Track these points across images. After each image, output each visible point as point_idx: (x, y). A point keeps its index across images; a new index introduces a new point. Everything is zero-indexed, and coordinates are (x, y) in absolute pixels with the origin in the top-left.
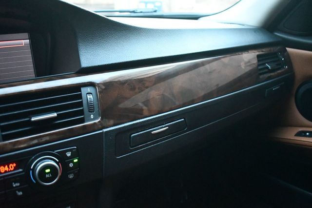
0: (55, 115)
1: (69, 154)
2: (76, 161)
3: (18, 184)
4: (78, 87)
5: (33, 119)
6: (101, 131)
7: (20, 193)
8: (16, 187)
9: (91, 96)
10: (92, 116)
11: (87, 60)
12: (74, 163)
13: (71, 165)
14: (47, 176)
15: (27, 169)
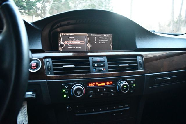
0: (128, 65)
1: (132, 82)
2: (134, 85)
3: (113, 90)
4: (136, 56)
5: (120, 65)
6: (144, 75)
7: (113, 94)
8: (112, 91)
9: (141, 60)
10: (141, 68)
11: (139, 45)
12: (134, 86)
13: (132, 87)
14: (125, 89)
15: (116, 85)
